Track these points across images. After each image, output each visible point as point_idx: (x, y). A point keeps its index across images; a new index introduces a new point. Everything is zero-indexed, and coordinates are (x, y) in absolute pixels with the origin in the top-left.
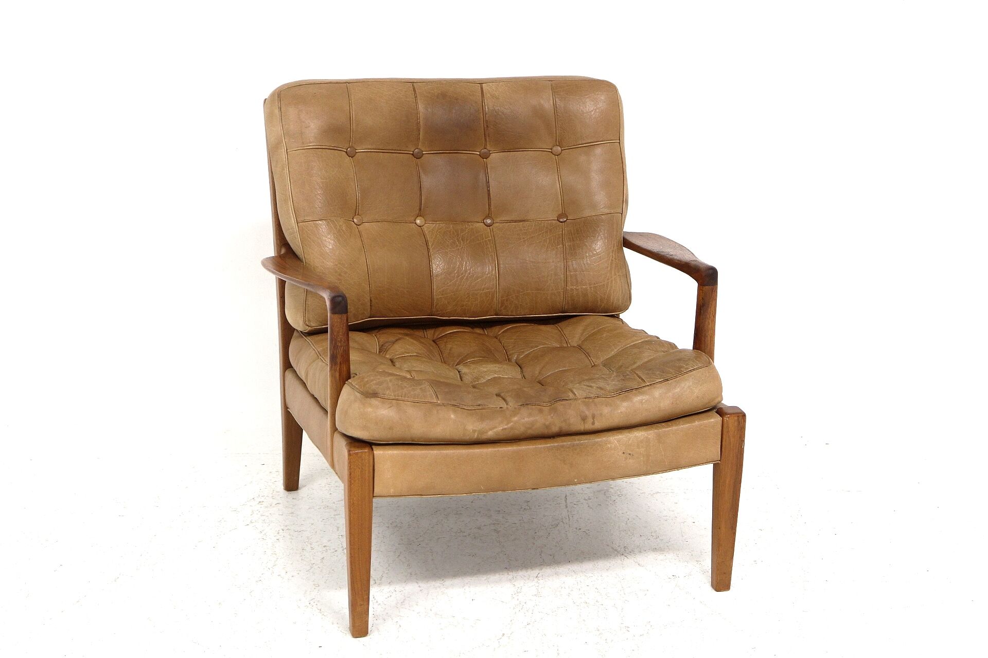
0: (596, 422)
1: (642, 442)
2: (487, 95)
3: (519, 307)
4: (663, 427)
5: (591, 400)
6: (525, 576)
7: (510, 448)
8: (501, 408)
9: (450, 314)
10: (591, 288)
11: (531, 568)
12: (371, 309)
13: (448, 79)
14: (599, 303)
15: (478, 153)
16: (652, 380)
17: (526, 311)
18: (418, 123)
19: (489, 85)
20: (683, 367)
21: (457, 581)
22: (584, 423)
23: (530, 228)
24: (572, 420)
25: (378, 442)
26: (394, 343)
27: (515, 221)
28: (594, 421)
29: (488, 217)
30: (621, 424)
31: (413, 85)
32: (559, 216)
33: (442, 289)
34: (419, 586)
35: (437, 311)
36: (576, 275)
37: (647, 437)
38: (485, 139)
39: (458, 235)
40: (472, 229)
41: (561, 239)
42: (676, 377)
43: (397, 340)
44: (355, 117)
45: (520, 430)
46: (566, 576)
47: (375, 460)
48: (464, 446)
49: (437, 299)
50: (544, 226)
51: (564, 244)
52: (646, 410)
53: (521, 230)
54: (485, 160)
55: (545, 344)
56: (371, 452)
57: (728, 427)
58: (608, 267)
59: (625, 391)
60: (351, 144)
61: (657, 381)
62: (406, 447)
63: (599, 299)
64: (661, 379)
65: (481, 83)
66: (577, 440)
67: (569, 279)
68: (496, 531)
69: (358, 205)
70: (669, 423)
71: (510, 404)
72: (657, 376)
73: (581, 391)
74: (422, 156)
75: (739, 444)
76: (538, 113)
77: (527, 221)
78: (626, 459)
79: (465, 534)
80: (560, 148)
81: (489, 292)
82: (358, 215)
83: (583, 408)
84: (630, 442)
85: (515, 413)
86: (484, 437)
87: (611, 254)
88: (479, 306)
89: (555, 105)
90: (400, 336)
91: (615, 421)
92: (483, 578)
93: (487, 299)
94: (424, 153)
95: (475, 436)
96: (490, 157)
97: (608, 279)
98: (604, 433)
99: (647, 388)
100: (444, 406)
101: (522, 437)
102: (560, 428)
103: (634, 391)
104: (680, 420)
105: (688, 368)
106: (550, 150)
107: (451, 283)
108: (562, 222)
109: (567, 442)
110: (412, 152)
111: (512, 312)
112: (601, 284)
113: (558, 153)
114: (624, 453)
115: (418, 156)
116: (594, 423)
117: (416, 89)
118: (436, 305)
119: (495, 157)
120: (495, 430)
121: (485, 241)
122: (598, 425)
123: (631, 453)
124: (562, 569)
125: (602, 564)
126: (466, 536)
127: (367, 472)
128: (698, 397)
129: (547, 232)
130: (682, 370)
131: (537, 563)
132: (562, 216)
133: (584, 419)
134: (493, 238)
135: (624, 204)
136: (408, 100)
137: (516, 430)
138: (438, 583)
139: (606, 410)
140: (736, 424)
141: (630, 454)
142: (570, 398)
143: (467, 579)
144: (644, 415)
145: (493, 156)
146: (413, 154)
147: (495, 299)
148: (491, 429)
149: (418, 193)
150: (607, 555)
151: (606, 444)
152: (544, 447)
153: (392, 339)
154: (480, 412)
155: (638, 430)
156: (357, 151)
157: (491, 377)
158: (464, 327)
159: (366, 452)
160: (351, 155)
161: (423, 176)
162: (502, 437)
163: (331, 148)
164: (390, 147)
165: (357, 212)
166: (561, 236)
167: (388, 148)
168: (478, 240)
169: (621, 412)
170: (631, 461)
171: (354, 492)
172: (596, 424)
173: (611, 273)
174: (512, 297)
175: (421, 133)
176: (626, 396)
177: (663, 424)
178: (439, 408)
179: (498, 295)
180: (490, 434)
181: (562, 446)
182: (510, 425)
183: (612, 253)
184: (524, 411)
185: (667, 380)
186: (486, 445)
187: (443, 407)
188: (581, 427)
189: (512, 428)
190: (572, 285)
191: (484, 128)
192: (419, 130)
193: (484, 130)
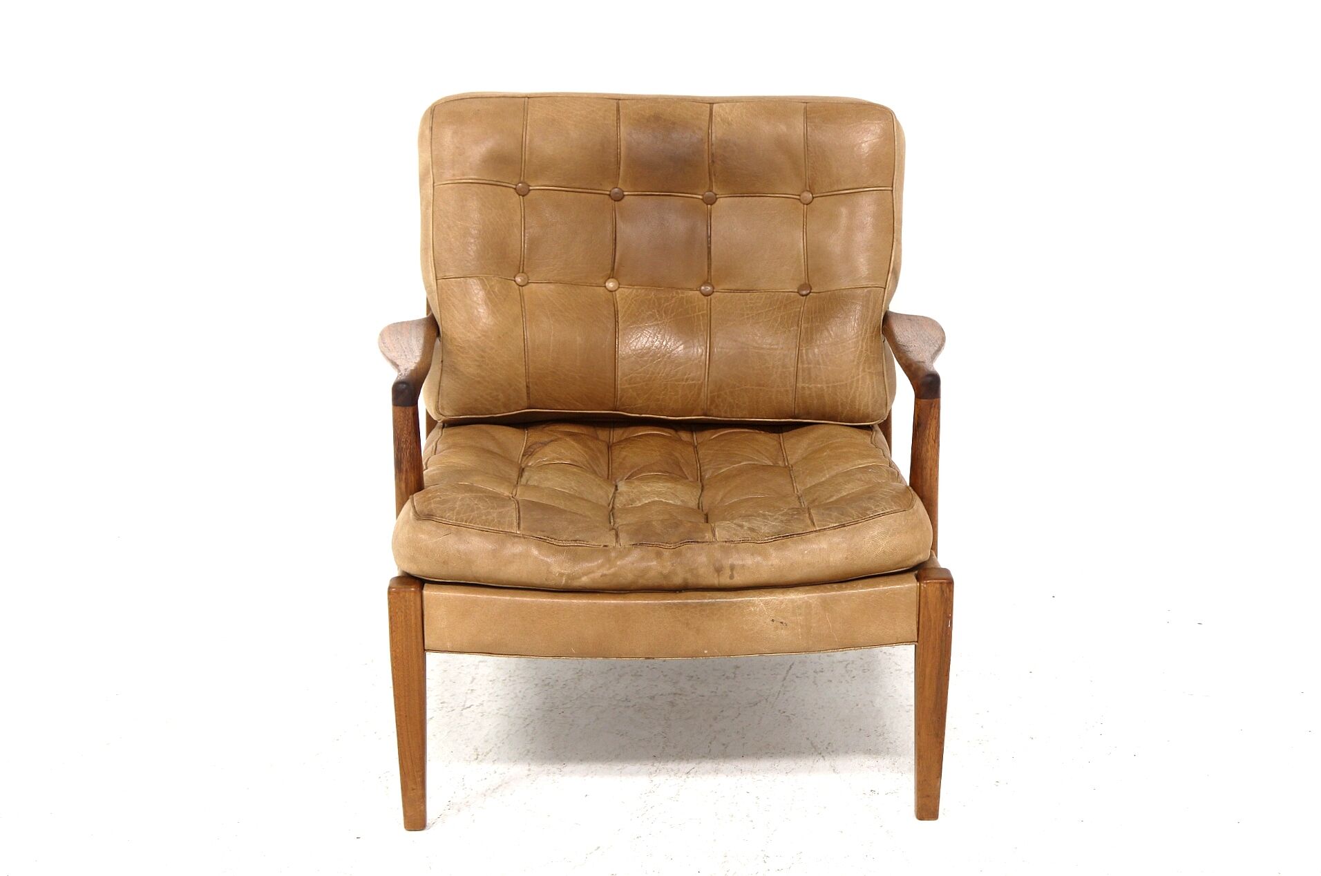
0: (736, 575)
1: (799, 607)
2: (716, 119)
3: (735, 406)
4: (833, 590)
5: (733, 545)
6: (672, 770)
7: (612, 602)
8: (605, 546)
9: (640, 411)
10: (828, 387)
11: (688, 760)
12: (528, 397)
13: (668, 96)
14: (840, 407)
15: (700, 197)
16: (823, 523)
17: (744, 412)
18: (618, 155)
19: (721, 106)
20: (869, 509)
21: (582, 767)
22: (719, 575)
23: (758, 301)
24: (702, 571)
25: (432, 579)
26: (545, 444)
27: (741, 291)
28: (732, 573)
29: (706, 283)
30: (773, 581)
31: (617, 103)
32: (802, 287)
33: (629, 377)
34: (529, 770)
35: (623, 405)
36: (809, 369)
37: (807, 602)
38: (710, 179)
39: (660, 304)
40: (682, 298)
41: (797, 320)
42: (857, 522)
43: (552, 441)
44: (529, 144)
45: (627, 578)
46: (727, 776)
47: (425, 603)
48: (550, 593)
49: (622, 390)
50: (778, 299)
51: (800, 325)
52: (809, 564)
53: (746, 303)
54: (709, 206)
55: (753, 459)
56: (418, 592)
57: (926, 596)
58: (854, 361)
59: (784, 536)
60: (522, 179)
61: (830, 526)
62: (472, 589)
63: (839, 404)
64: (835, 523)
65: (711, 102)
66: (708, 599)
67: (800, 373)
68: (672, 704)
69: (522, 259)
70: (844, 585)
71: (622, 541)
72: (832, 519)
73: (724, 532)
74: (622, 199)
75: (943, 622)
76: (782, 145)
77: (757, 291)
78: (776, 628)
79: (629, 704)
80: (811, 195)
81: (695, 384)
82: (523, 272)
83: (718, 555)
84: (783, 606)
85: (622, 554)
86: (576, 584)
87: (860, 343)
88: (680, 402)
89: (806, 135)
90: (560, 436)
91: (764, 576)
92: (617, 767)
93: (692, 393)
94: (626, 193)
95: (563, 582)
96: (717, 202)
97: (853, 377)
98: (749, 591)
99: (814, 534)
100: (524, 538)
101: (632, 588)
102: (685, 579)
103: (796, 538)
104: (859, 581)
105: (876, 511)
106: (798, 197)
107: (643, 369)
108: (803, 296)
109: (693, 599)
110: (608, 193)
111: (726, 412)
112: (842, 383)
113: (807, 202)
114: (773, 620)
115: (618, 198)
116: (733, 577)
117: (620, 108)
118: (620, 399)
119: (722, 202)
120: (592, 576)
121: (697, 316)
122: (738, 580)
123: (782, 621)
124: (727, 766)
125: (784, 764)
126: (628, 707)
127: (413, 617)
128: (884, 552)
129: (779, 308)
130: (868, 512)
131: (699, 754)
132: (805, 288)
133: (719, 570)
134: (709, 312)
135: (890, 274)
136: (606, 122)
137: (621, 578)
138: (554, 768)
139: (749, 561)
140: (938, 593)
141: (782, 623)
142: (705, 540)
143: (597, 766)
144: (805, 571)
145: (721, 202)
146: (609, 195)
147: (702, 395)
148: (584, 574)
149: (611, 247)
150: (799, 752)
151: (749, 606)
152: (659, 604)
153: (546, 439)
154: (574, 551)
155: (796, 591)
156: (531, 188)
157: (650, 500)
158: (661, 429)
159: (411, 592)
160: (523, 193)
161: (621, 225)
162: (601, 585)
163: (493, 182)
164: (577, 185)
165: (521, 268)
166: (797, 314)
167: (573, 185)
168: (688, 313)
169: (772, 565)
170: (783, 632)
171: (397, 642)
172: (735, 579)
173: (858, 369)
174: (726, 393)
175: (621, 168)
176: (783, 544)
177: (835, 585)
178: (516, 540)
179: (706, 389)
180: (585, 581)
181: (686, 605)
182: (613, 570)
183: (862, 341)
184: (636, 554)
185: (844, 526)
186: (581, 594)
187: (523, 540)
188: (715, 581)
189: (614, 575)
190: (803, 382)
191: (709, 164)
192: (618, 163)
193: (709, 166)
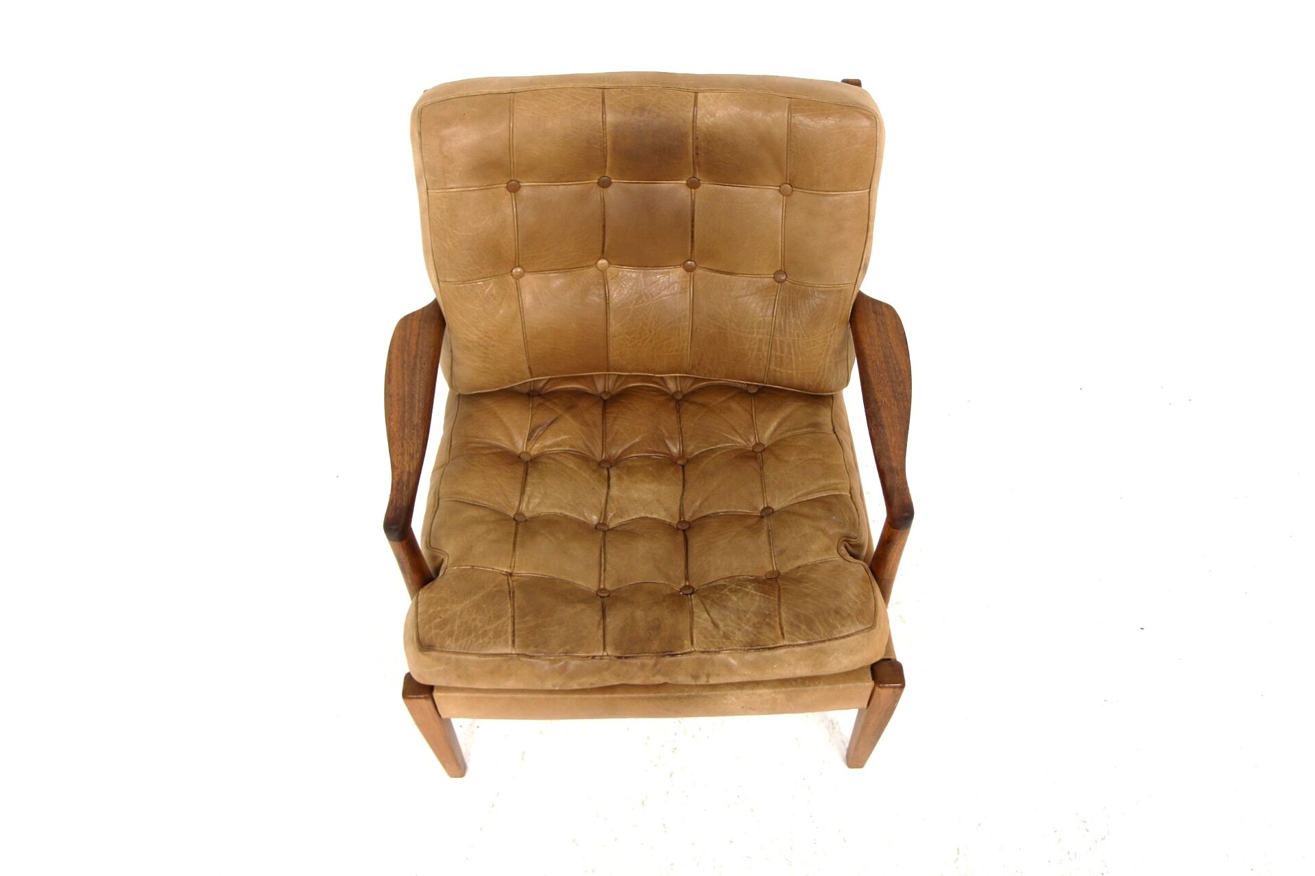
0: (711, 680)
1: (767, 700)
2: (701, 110)
4: (798, 685)
8: (593, 657)
9: (631, 371)
15: (685, 183)
16: (792, 637)
17: (721, 376)
18: (605, 146)
19: (706, 96)
20: (835, 628)
22: (695, 681)
24: (680, 678)
25: (439, 685)
27: (722, 272)
28: (708, 680)
29: (689, 260)
31: (603, 93)
32: (778, 274)
35: (615, 369)
36: (781, 357)
37: (774, 697)
41: (772, 304)
42: (823, 642)
44: (516, 146)
47: (436, 701)
50: (755, 284)
54: (693, 191)
56: (428, 697)
58: (822, 354)
59: (755, 649)
60: (512, 177)
66: (686, 693)
67: (773, 358)
69: (517, 254)
70: (807, 681)
71: (608, 649)
72: (801, 634)
73: (701, 637)
74: (609, 186)
76: (765, 142)
77: (736, 274)
78: (746, 711)
80: (790, 187)
81: (678, 354)
82: (519, 265)
84: (753, 700)
85: (609, 665)
88: (665, 367)
89: (789, 124)
93: (675, 361)
94: (613, 183)
96: (701, 187)
97: (820, 367)
98: (723, 686)
99: (783, 650)
100: (518, 659)
103: (767, 653)
105: (842, 632)
106: (778, 189)
108: (779, 282)
110: (596, 181)
113: (787, 194)
115: (604, 186)
117: (606, 100)
118: (613, 365)
119: (705, 187)
122: (714, 682)
128: (846, 667)
130: (835, 632)
132: (781, 276)
133: (695, 678)
134: (692, 289)
136: (592, 115)
139: (724, 671)
142: (684, 650)
146: (598, 183)
147: (685, 362)
151: (721, 700)
153: (548, 420)
155: (764, 686)
156: (521, 185)
159: (422, 698)
160: (514, 191)
163: (483, 187)
165: (517, 261)
166: (773, 301)
173: (825, 361)
174: (705, 362)
175: (608, 161)
179: (688, 358)
185: (811, 644)
186: (573, 691)
188: (692, 683)
190: (776, 365)
191: (693, 155)
192: (605, 156)
193: (693, 158)
